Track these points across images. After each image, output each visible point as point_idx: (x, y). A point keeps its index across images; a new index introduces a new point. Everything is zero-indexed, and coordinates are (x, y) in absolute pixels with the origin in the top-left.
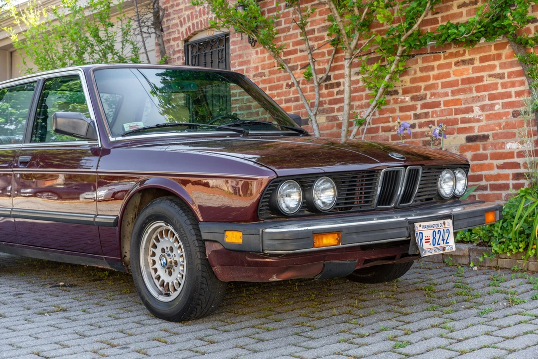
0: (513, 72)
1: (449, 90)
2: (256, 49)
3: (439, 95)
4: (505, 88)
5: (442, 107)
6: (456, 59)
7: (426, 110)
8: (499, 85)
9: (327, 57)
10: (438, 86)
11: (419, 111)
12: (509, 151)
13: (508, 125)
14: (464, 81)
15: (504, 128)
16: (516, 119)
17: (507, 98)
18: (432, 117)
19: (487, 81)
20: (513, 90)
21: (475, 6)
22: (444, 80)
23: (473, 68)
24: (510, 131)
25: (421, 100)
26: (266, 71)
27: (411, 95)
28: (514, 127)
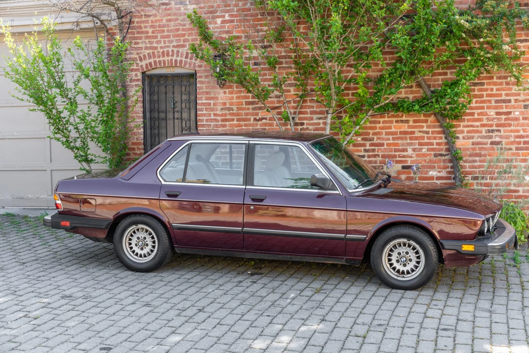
0: (435, 131)
1: (391, 137)
2: (224, 90)
3: (383, 139)
4: (430, 140)
5: (385, 147)
6: (396, 119)
7: (373, 148)
8: (426, 138)
9: (292, 104)
10: (383, 134)
11: (368, 147)
12: (431, 176)
13: (430, 161)
14: (401, 133)
15: (428, 163)
16: (436, 158)
17: (431, 145)
18: (378, 152)
19: (417, 134)
20: (435, 141)
21: (411, 89)
22: (387, 130)
23: (408, 126)
24: (432, 164)
25: (370, 141)
26: (235, 107)
27: (362, 137)
28: (435, 162)
